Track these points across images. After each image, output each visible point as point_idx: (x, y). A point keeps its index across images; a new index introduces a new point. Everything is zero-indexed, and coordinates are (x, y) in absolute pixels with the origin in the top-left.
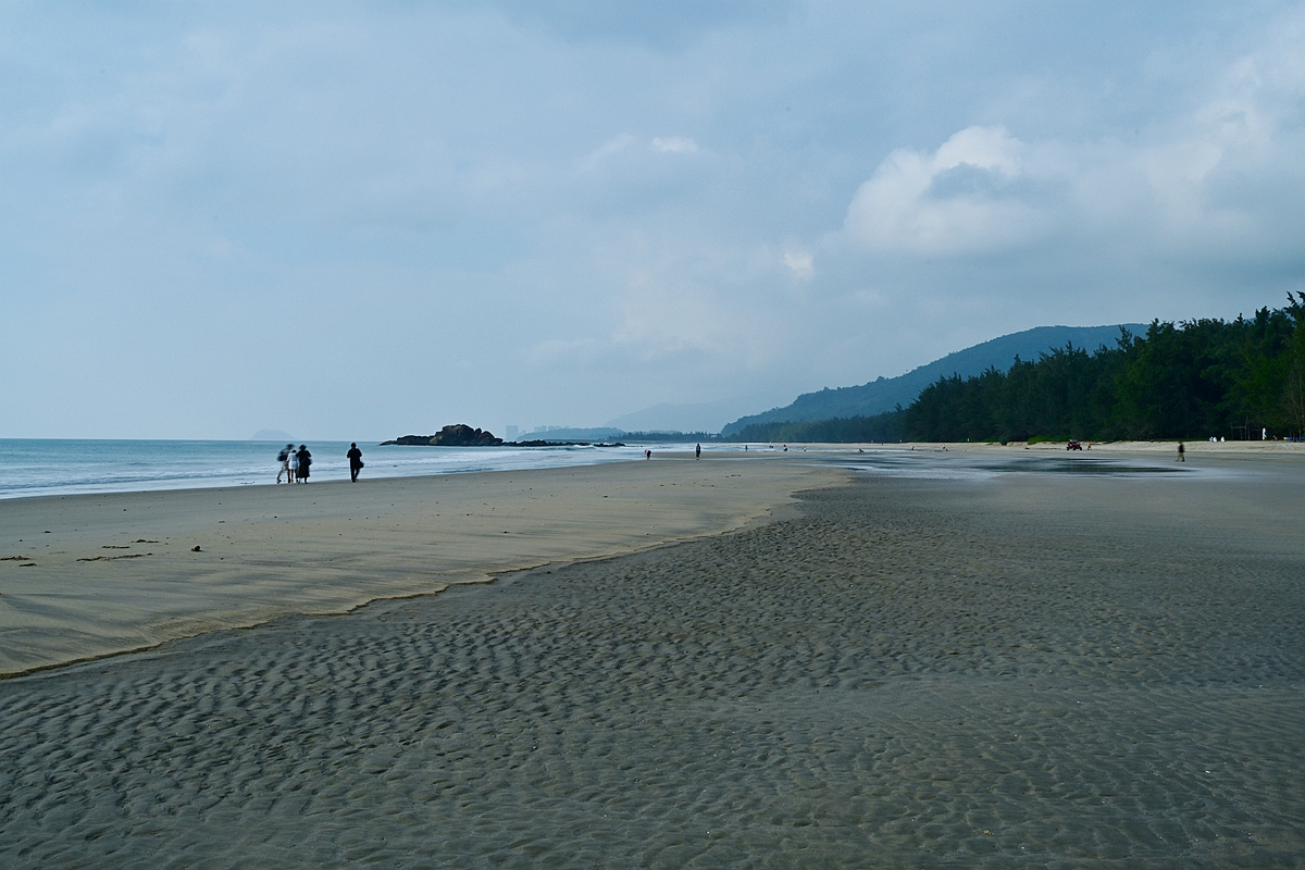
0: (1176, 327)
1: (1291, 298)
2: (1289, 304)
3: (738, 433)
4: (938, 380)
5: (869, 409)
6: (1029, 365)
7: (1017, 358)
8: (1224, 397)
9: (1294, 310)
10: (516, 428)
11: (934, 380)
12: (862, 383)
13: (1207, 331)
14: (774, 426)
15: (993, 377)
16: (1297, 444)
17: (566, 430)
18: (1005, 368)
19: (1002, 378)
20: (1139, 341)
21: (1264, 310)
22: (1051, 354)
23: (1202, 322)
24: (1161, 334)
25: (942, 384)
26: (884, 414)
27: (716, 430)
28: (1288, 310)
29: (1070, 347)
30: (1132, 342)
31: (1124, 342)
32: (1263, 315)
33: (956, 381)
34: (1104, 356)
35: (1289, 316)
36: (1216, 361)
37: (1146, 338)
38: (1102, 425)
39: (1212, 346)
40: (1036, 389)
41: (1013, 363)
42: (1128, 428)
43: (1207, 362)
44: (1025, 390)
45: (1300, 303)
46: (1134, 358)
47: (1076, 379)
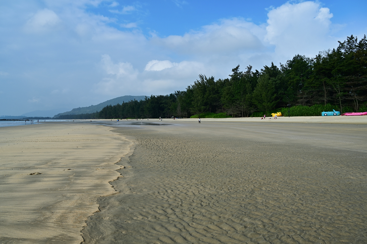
0: (156, 97)
1: (175, 92)
2: (175, 93)
3: (58, 117)
5: (89, 112)
6: (126, 103)
7: (123, 102)
8: (165, 110)
9: (176, 94)
11: (106, 106)
12: (88, 106)
13: (161, 97)
14: (67, 115)
15: (118, 105)
16: (179, 119)
18: (121, 104)
19: (121, 106)
20: (149, 99)
22: (131, 101)
23: (160, 96)
24: (153, 98)
26: (94, 113)
27: (52, 117)
28: (175, 94)
29: (135, 100)
30: (147, 99)
31: (146, 99)
32: (171, 95)
33: (111, 106)
34: (141, 102)
35: (175, 95)
36: (163, 103)
37: (150, 98)
38: (142, 115)
39: (162, 100)
40: (128, 108)
41: (123, 103)
42: (147, 116)
43: (161, 103)
44: (126, 108)
45: (177, 93)
46: (148, 102)
47: (136, 106)
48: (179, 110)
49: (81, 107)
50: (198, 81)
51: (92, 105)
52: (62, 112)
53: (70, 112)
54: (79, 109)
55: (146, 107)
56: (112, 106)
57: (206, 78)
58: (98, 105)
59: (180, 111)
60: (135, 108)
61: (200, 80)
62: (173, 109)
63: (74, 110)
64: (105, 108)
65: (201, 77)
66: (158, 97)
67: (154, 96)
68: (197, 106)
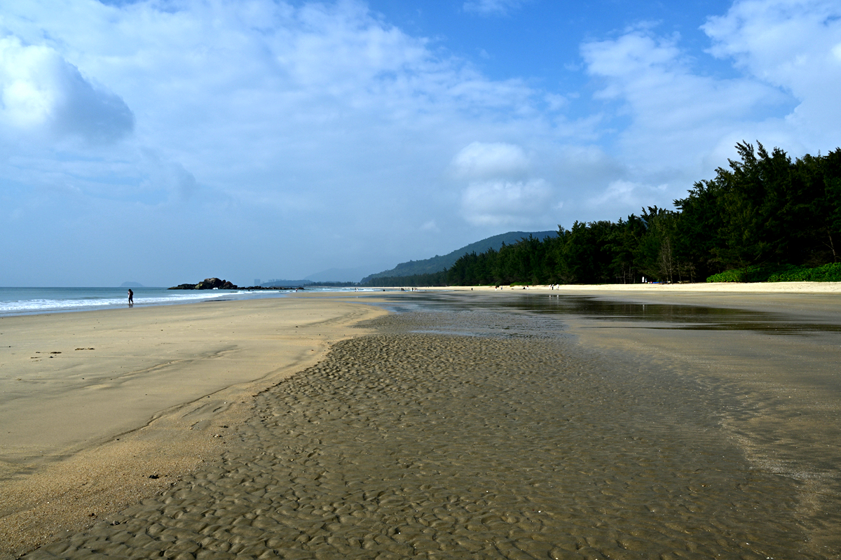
0: (587, 226)
1: (644, 210)
2: (643, 214)
3: (368, 282)
4: (465, 255)
5: (430, 270)
6: (511, 246)
7: (503, 243)
8: (613, 261)
9: (645, 217)
10: (259, 280)
11: (462, 255)
12: (428, 258)
13: (602, 227)
14: (385, 278)
15: (492, 252)
17: (285, 281)
18: (497, 249)
19: (496, 254)
20: (568, 232)
21: (632, 215)
22: (521, 241)
23: (601, 223)
24: (579, 229)
25: (467, 257)
26: (438, 273)
27: (359, 280)
28: (643, 216)
29: (531, 237)
30: (565, 233)
31: (561, 233)
32: (632, 219)
33: (474, 255)
34: (549, 241)
35: (642, 219)
36: (609, 242)
37: (571, 230)
38: (549, 277)
39: (606, 234)
40: (514, 259)
41: (501, 246)
42: (563, 278)
43: (603, 243)
44: (509, 260)
45: (649, 213)
46: (565, 242)
47: (534, 253)
48: (667, 257)
49: (414, 260)
50: (733, 165)
51: (437, 256)
52: (378, 272)
53: (392, 271)
54: (411, 264)
55: (560, 253)
56: (478, 255)
57: (764, 151)
58: (449, 255)
59: (668, 261)
60: (531, 256)
61: (738, 158)
62: (645, 257)
63: (401, 266)
64: (461, 260)
65: (744, 149)
66: (594, 226)
67: (584, 225)
68: (739, 242)
